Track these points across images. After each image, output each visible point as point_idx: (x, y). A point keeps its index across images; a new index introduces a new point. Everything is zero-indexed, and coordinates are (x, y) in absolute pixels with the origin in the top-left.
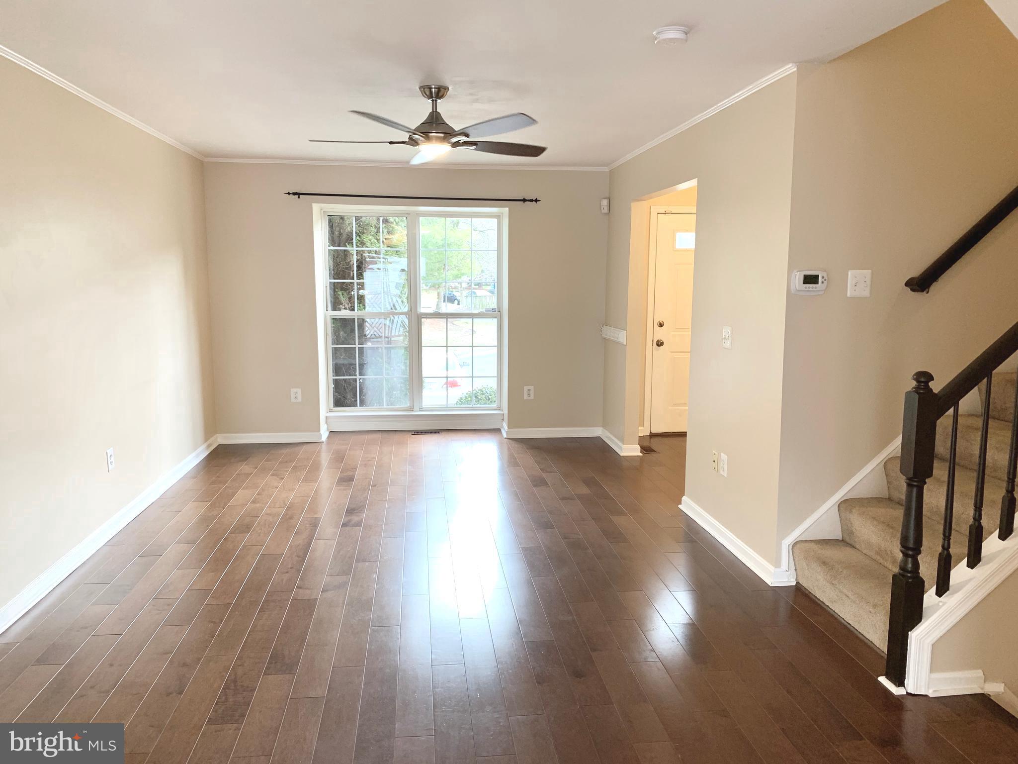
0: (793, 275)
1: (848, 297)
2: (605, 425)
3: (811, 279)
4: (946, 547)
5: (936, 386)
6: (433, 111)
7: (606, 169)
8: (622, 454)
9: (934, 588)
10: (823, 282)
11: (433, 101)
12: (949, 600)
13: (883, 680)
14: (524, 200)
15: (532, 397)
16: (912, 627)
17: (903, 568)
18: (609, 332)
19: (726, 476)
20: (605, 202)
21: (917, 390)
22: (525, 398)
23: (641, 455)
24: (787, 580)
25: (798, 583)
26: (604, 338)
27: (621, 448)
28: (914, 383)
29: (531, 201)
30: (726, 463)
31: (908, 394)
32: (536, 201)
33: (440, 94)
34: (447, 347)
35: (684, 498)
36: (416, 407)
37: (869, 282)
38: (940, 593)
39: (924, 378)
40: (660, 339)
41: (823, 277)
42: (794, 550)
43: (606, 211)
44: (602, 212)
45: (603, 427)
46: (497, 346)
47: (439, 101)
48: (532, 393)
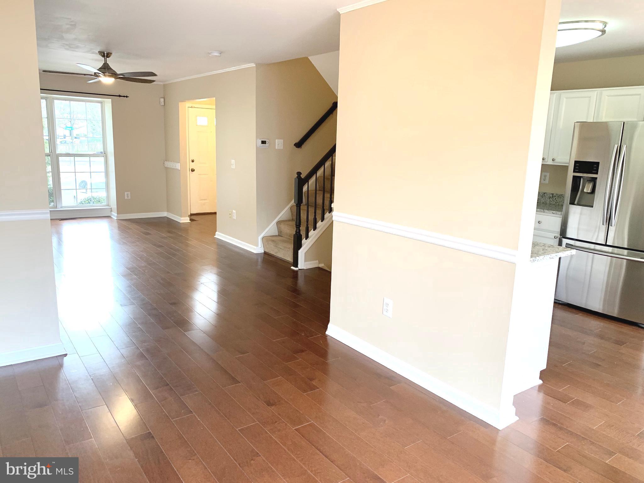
0: (258, 141)
1: (276, 149)
2: (168, 211)
3: (263, 142)
4: (307, 225)
5: (303, 176)
6: (105, 63)
7: (162, 83)
8: (181, 222)
9: (305, 238)
10: (268, 143)
11: (105, 58)
12: (309, 240)
13: (292, 268)
14: (120, 96)
15: (129, 198)
16: (299, 249)
17: (296, 232)
18: (169, 164)
19: (235, 219)
20: (162, 100)
21: (297, 177)
22: (126, 198)
23: (190, 222)
24: (261, 251)
25: (265, 251)
26: (166, 168)
27: (180, 220)
28: (297, 175)
29: (124, 96)
30: (235, 214)
31: (295, 179)
32: (127, 97)
33: (109, 56)
34: (75, 172)
35: (217, 233)
36: (59, 206)
37: (283, 144)
38: (306, 239)
39: (299, 174)
40: (192, 168)
41: (268, 142)
42: (263, 240)
43: (163, 104)
44: (161, 104)
45: (167, 211)
46: (105, 172)
47: (107, 58)
48: (129, 195)
